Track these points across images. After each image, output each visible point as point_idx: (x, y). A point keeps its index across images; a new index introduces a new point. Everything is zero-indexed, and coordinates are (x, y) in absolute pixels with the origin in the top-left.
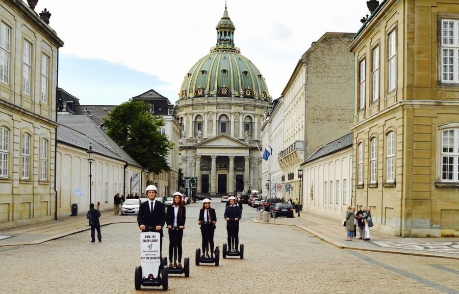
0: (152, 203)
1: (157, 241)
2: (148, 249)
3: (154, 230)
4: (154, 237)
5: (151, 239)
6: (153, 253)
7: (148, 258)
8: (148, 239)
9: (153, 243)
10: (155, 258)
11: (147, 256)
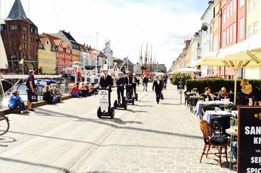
0: (106, 76)
1: (107, 94)
2: (103, 98)
3: (105, 89)
4: (105, 92)
5: (104, 93)
6: (105, 100)
7: (103, 103)
8: (103, 93)
9: (105, 95)
10: (106, 103)
11: (103, 102)
